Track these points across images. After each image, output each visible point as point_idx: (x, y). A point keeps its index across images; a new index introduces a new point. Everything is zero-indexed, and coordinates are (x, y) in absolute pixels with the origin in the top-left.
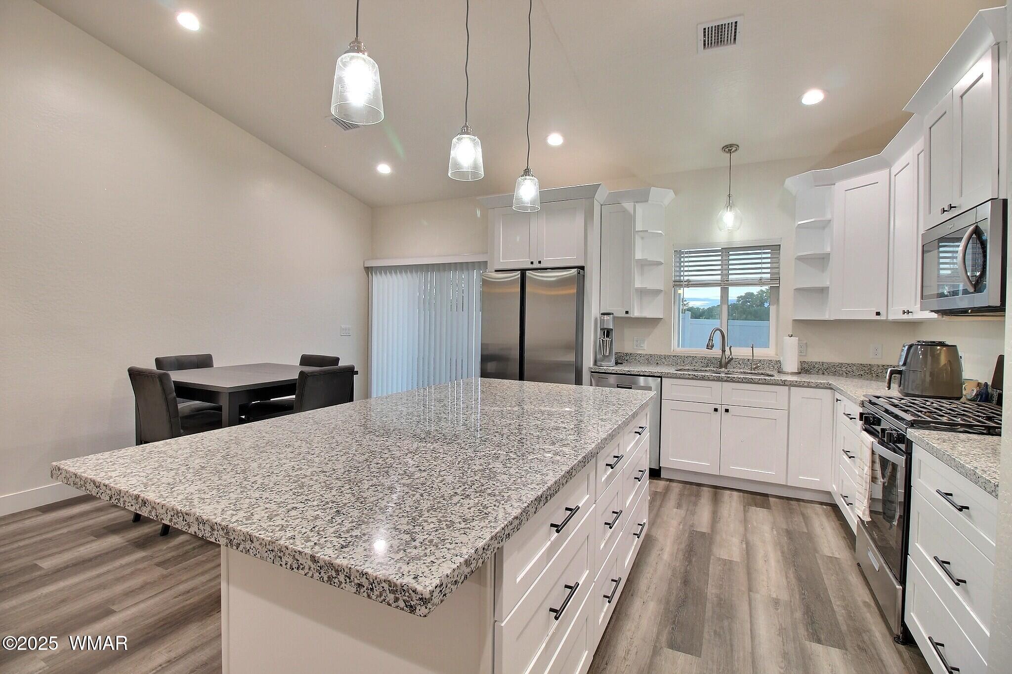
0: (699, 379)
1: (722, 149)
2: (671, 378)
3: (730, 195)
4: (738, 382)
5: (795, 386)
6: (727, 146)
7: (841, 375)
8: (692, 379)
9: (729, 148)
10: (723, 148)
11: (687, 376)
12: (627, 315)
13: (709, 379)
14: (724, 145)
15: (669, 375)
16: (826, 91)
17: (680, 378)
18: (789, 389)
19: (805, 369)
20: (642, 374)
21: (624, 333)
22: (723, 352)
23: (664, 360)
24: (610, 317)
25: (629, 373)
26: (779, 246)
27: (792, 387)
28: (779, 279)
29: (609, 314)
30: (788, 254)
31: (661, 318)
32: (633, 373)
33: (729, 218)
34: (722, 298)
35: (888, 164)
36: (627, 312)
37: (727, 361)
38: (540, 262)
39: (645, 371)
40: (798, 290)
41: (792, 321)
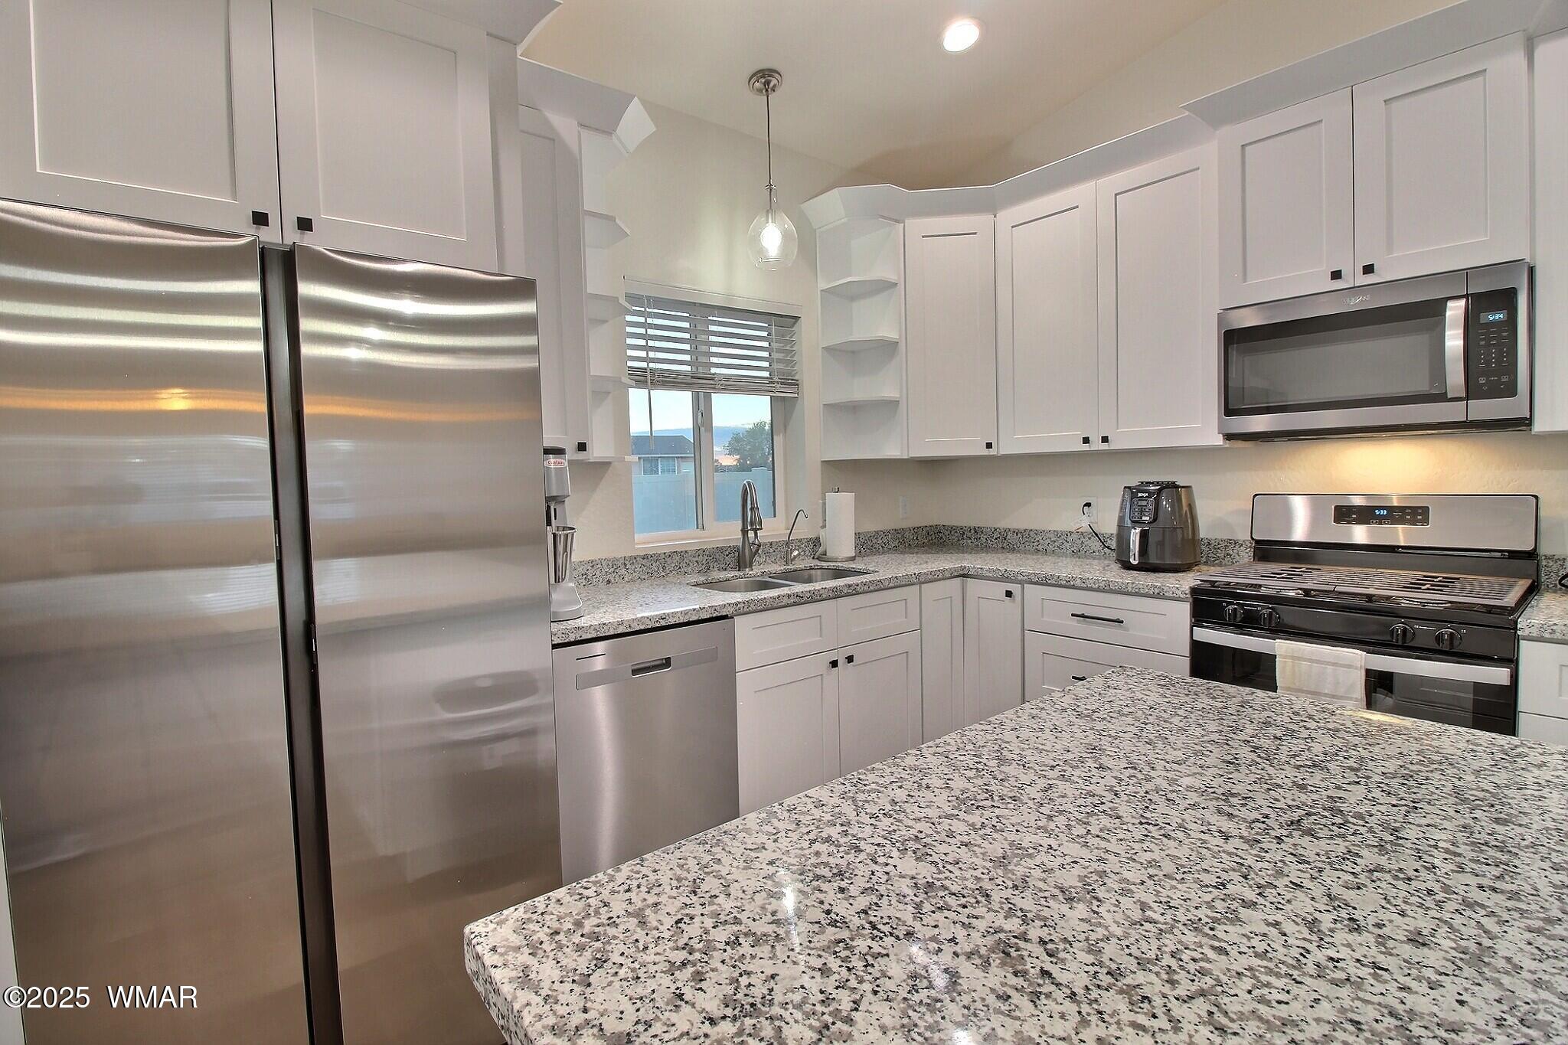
1: (751, 78)
2: (755, 612)
3: (770, 186)
4: (863, 592)
5: (927, 582)
6: (762, 73)
8: (795, 604)
9: (766, 79)
10: (756, 73)
12: (582, 456)
13: (821, 599)
14: (757, 69)
16: (986, 28)
18: (920, 587)
20: (694, 618)
21: (571, 514)
22: (744, 532)
23: (623, 571)
24: (564, 462)
25: (663, 623)
26: (796, 318)
27: (923, 586)
28: (795, 384)
29: (559, 452)
30: (811, 337)
31: (609, 464)
32: (672, 621)
33: (772, 237)
34: (700, 416)
35: (992, 208)
36: (582, 447)
37: (754, 550)
38: (305, 225)
39: (694, 610)
40: (827, 406)
41: (820, 463)
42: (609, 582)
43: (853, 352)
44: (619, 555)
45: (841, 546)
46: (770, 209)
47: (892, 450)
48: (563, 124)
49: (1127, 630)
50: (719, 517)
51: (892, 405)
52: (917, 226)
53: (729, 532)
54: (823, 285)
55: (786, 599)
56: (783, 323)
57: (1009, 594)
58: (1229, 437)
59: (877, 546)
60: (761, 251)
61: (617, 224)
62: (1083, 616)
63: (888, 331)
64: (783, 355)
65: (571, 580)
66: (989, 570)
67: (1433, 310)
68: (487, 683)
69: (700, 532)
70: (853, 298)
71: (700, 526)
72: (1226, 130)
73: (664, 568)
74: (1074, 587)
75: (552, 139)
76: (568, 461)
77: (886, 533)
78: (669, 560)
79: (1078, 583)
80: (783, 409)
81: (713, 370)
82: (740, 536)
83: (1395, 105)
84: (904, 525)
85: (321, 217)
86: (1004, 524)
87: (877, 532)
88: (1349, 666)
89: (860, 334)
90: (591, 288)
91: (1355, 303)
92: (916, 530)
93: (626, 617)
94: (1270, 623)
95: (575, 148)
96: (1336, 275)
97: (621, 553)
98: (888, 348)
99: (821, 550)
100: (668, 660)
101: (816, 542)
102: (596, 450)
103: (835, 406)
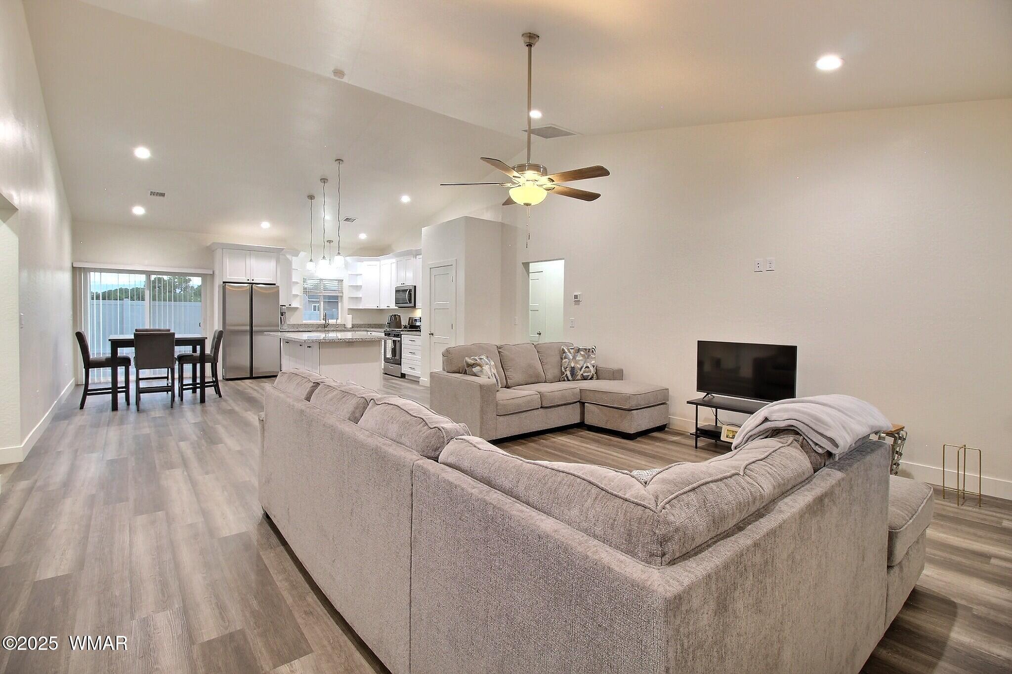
6: (329, 241)
12: (290, 306)
21: (287, 315)
26: (343, 280)
28: (343, 293)
29: (284, 306)
31: (298, 307)
35: (380, 260)
37: (327, 325)
38: (253, 280)
40: (349, 298)
41: (347, 309)
45: (349, 326)
48: (289, 257)
51: (361, 298)
73: (309, 327)
75: (287, 259)
76: (286, 307)
80: (341, 298)
82: (324, 322)
85: (255, 279)
91: (403, 288)
95: (291, 259)
98: (361, 287)
101: (344, 325)
102: (293, 305)
103: (352, 298)
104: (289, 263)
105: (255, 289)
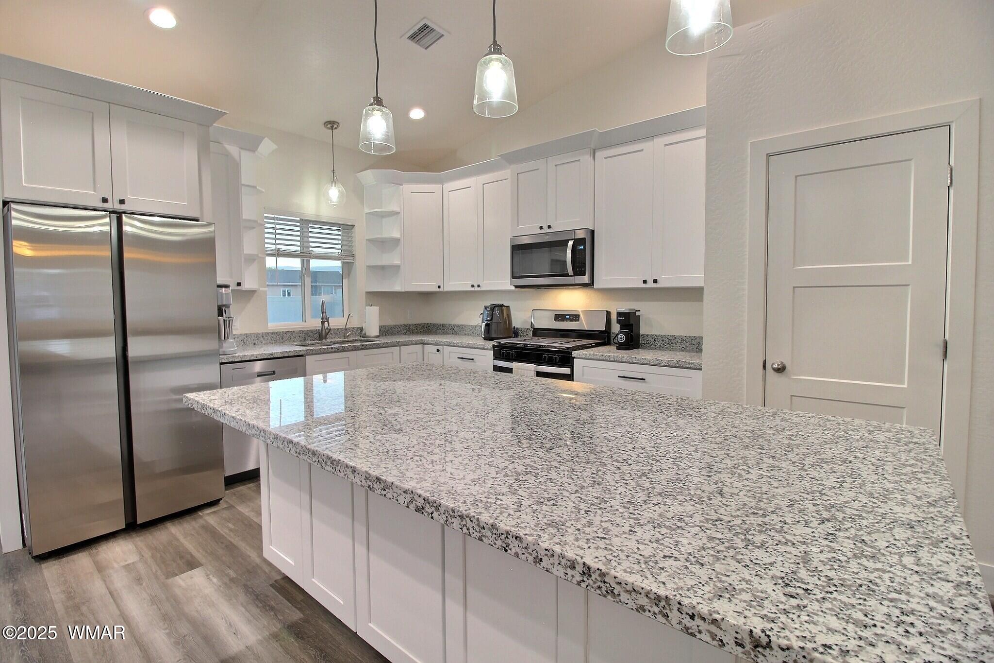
0: (341, 352)
1: (324, 124)
2: (316, 354)
3: (333, 171)
4: (370, 348)
5: (404, 345)
6: (329, 122)
7: (395, 334)
8: (335, 352)
9: (332, 125)
10: (326, 122)
11: (330, 350)
12: (239, 288)
13: (348, 350)
14: (327, 120)
15: (314, 352)
16: (426, 112)
17: (324, 353)
18: (400, 348)
19: (385, 331)
20: (286, 355)
21: (232, 311)
22: (323, 323)
23: (262, 339)
24: (229, 290)
25: (272, 356)
26: (353, 226)
27: (401, 347)
28: (353, 256)
29: (227, 286)
30: (360, 235)
31: (256, 291)
32: (276, 356)
33: (334, 193)
34: (304, 270)
35: (441, 182)
36: (239, 284)
37: (327, 332)
38: (122, 202)
39: (286, 352)
40: (369, 267)
41: (365, 293)
42: (255, 344)
43: (383, 242)
44: (260, 332)
45: (373, 330)
46: (334, 181)
47: (398, 288)
48: (233, 150)
49: (475, 363)
50: (313, 317)
51: (397, 268)
52: (408, 188)
53: (315, 323)
54: (367, 211)
55: (330, 349)
56: (347, 228)
57: (438, 350)
58: (516, 287)
59: (395, 332)
60: (329, 199)
61: (258, 189)
62: (462, 358)
63: (396, 234)
64: (347, 242)
65: (231, 339)
66: (432, 341)
67: (565, 243)
68: (196, 386)
69: (304, 323)
70: (383, 217)
71: (304, 320)
72: (514, 166)
73: (282, 339)
74: (458, 346)
75: (227, 155)
76: (232, 290)
77: (400, 326)
78: (285, 335)
79: (460, 345)
80: (348, 267)
81: (311, 249)
82: (321, 325)
83: (558, 167)
84: (410, 323)
85: (128, 198)
86: (453, 323)
87: (395, 326)
88: (530, 370)
89: (386, 234)
90: (244, 217)
91: (547, 239)
92: (416, 325)
93: (255, 353)
94: (513, 357)
95: (237, 157)
96: (541, 228)
97: (260, 330)
98: (396, 241)
99: (363, 332)
100: (274, 372)
101: (361, 329)
102: (247, 285)
103: (373, 267)
104: (234, 167)
105: (128, 235)
